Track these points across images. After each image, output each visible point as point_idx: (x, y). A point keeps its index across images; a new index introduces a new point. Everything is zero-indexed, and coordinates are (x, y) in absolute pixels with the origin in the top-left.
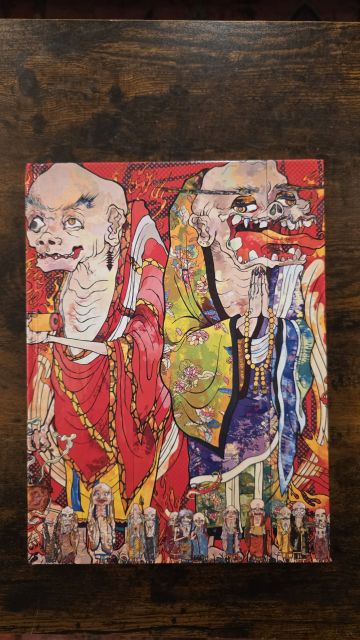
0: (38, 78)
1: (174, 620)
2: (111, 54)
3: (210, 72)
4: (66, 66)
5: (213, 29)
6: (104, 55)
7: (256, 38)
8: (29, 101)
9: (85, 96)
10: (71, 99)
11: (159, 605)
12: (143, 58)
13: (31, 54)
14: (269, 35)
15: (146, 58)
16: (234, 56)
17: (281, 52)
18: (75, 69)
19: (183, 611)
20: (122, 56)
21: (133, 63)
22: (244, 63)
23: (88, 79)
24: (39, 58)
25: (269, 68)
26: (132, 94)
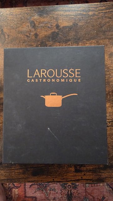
0: (35, 23)
1: (82, 177)
2: (56, 15)
3: (84, 18)
5: (84, 6)
7: (96, 8)
9: (49, 27)
11: (77, 173)
12: (64, 16)
13: (33, 16)
14: (101, 7)
16: (91, 13)
17: (104, 11)
19: (84, 175)
22: (94, 15)
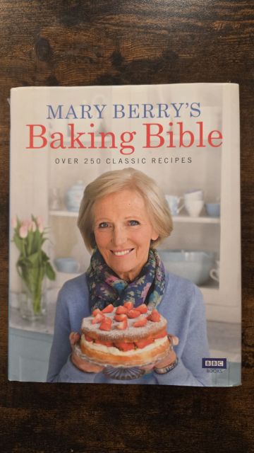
4: (75, 35)
6: (107, 25)
8: (44, 64)
10: (79, 63)
15: (143, 27)
18: (83, 37)
20: (122, 26)
21: (132, 32)
23: (93, 46)
24: (52, 29)
25: (248, 35)
26: (130, 58)
